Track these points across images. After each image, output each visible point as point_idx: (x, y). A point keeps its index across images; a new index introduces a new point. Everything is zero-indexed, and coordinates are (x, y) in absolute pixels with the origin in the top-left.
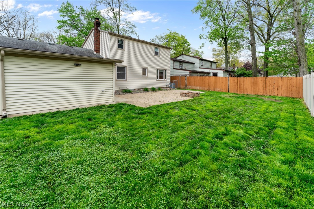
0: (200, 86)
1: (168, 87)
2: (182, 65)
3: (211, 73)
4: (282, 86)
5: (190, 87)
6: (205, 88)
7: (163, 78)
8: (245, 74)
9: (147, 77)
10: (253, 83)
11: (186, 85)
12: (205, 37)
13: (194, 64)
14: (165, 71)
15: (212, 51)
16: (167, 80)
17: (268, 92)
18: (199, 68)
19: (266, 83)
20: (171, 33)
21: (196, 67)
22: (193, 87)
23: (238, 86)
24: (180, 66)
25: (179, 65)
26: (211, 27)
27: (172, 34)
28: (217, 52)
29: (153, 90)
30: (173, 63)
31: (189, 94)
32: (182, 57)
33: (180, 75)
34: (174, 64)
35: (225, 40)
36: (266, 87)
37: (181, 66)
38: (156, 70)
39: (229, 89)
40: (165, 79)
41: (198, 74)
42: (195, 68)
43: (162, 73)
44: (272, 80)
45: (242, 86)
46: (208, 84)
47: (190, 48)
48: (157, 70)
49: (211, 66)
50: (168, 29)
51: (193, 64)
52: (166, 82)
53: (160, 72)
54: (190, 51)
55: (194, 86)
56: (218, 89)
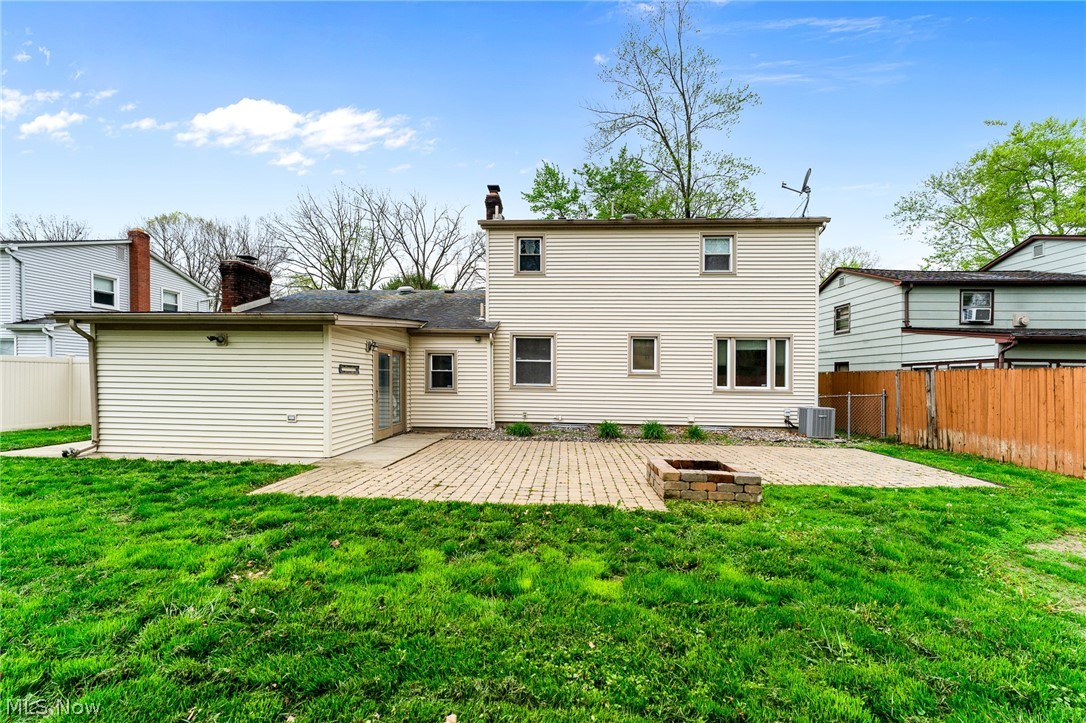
2: (986, 302)
5: (956, 437)
7: (762, 381)
9: (657, 376)
11: (933, 424)
14: (781, 342)
16: (790, 393)
22: (975, 439)
24: (965, 314)
25: (957, 307)
29: (654, 434)
30: (901, 298)
32: (1029, 256)
34: (907, 303)
38: (715, 343)
40: (781, 384)
43: (761, 353)
48: (722, 342)
52: (786, 401)
53: (741, 354)
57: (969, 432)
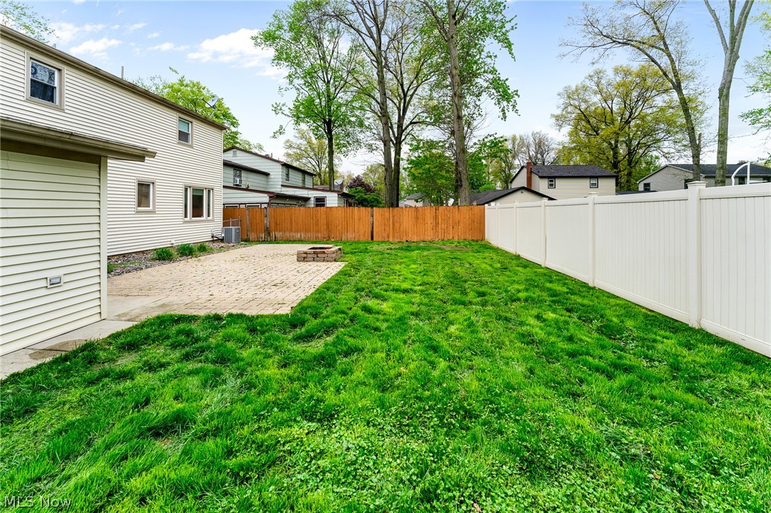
0: (306, 231)
1: (221, 241)
2: (240, 176)
3: (312, 199)
4: (459, 222)
5: (279, 235)
6: (320, 235)
7: (201, 216)
8: (365, 200)
9: (153, 212)
10: (417, 218)
11: (268, 231)
12: (287, 112)
13: (267, 175)
14: (209, 191)
15: (284, 145)
16: (213, 221)
17: (440, 234)
18: (282, 186)
19: (436, 217)
20: (181, 81)
21: (272, 183)
22: (287, 234)
23: (391, 226)
24: (235, 180)
25: (232, 177)
26: (298, 89)
27: (187, 86)
28: (295, 150)
29: (186, 252)
31: (324, 253)
32: (232, 155)
33: (240, 204)
35: (329, 124)
36: (437, 224)
37: (238, 179)
38: (184, 189)
39: (372, 232)
40: (209, 216)
41: (287, 201)
42: (269, 186)
43: (201, 197)
44: (446, 211)
45: (397, 225)
46: (327, 224)
47: (236, 133)
48: (186, 190)
49: (304, 181)
50: (174, 69)
51: (265, 176)
52: (211, 225)
53: (194, 197)
54: (236, 140)
55: (291, 231)
56: (350, 236)
57: (285, 232)
